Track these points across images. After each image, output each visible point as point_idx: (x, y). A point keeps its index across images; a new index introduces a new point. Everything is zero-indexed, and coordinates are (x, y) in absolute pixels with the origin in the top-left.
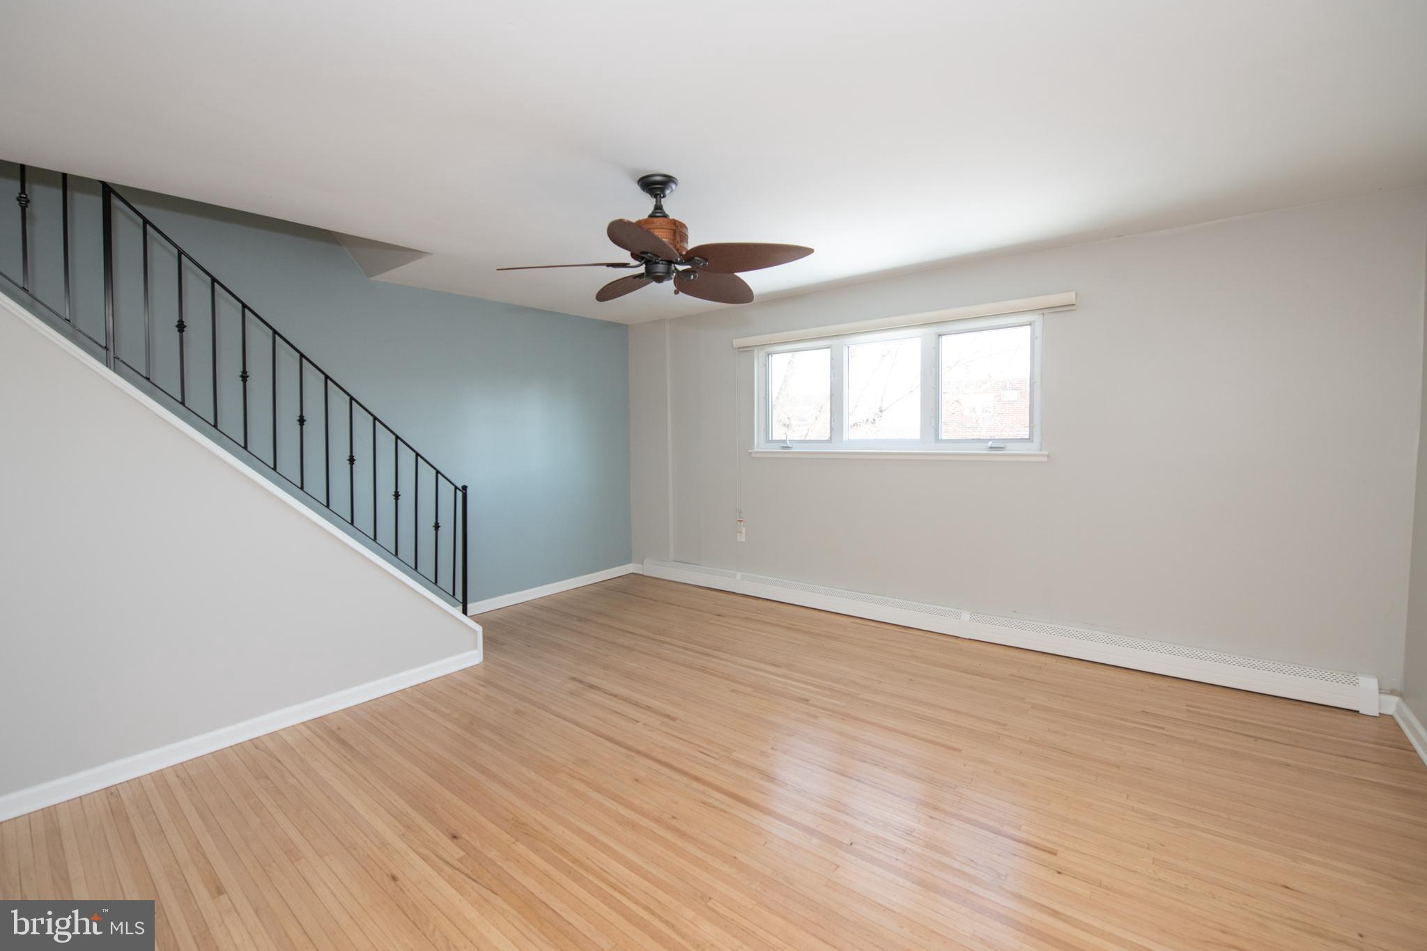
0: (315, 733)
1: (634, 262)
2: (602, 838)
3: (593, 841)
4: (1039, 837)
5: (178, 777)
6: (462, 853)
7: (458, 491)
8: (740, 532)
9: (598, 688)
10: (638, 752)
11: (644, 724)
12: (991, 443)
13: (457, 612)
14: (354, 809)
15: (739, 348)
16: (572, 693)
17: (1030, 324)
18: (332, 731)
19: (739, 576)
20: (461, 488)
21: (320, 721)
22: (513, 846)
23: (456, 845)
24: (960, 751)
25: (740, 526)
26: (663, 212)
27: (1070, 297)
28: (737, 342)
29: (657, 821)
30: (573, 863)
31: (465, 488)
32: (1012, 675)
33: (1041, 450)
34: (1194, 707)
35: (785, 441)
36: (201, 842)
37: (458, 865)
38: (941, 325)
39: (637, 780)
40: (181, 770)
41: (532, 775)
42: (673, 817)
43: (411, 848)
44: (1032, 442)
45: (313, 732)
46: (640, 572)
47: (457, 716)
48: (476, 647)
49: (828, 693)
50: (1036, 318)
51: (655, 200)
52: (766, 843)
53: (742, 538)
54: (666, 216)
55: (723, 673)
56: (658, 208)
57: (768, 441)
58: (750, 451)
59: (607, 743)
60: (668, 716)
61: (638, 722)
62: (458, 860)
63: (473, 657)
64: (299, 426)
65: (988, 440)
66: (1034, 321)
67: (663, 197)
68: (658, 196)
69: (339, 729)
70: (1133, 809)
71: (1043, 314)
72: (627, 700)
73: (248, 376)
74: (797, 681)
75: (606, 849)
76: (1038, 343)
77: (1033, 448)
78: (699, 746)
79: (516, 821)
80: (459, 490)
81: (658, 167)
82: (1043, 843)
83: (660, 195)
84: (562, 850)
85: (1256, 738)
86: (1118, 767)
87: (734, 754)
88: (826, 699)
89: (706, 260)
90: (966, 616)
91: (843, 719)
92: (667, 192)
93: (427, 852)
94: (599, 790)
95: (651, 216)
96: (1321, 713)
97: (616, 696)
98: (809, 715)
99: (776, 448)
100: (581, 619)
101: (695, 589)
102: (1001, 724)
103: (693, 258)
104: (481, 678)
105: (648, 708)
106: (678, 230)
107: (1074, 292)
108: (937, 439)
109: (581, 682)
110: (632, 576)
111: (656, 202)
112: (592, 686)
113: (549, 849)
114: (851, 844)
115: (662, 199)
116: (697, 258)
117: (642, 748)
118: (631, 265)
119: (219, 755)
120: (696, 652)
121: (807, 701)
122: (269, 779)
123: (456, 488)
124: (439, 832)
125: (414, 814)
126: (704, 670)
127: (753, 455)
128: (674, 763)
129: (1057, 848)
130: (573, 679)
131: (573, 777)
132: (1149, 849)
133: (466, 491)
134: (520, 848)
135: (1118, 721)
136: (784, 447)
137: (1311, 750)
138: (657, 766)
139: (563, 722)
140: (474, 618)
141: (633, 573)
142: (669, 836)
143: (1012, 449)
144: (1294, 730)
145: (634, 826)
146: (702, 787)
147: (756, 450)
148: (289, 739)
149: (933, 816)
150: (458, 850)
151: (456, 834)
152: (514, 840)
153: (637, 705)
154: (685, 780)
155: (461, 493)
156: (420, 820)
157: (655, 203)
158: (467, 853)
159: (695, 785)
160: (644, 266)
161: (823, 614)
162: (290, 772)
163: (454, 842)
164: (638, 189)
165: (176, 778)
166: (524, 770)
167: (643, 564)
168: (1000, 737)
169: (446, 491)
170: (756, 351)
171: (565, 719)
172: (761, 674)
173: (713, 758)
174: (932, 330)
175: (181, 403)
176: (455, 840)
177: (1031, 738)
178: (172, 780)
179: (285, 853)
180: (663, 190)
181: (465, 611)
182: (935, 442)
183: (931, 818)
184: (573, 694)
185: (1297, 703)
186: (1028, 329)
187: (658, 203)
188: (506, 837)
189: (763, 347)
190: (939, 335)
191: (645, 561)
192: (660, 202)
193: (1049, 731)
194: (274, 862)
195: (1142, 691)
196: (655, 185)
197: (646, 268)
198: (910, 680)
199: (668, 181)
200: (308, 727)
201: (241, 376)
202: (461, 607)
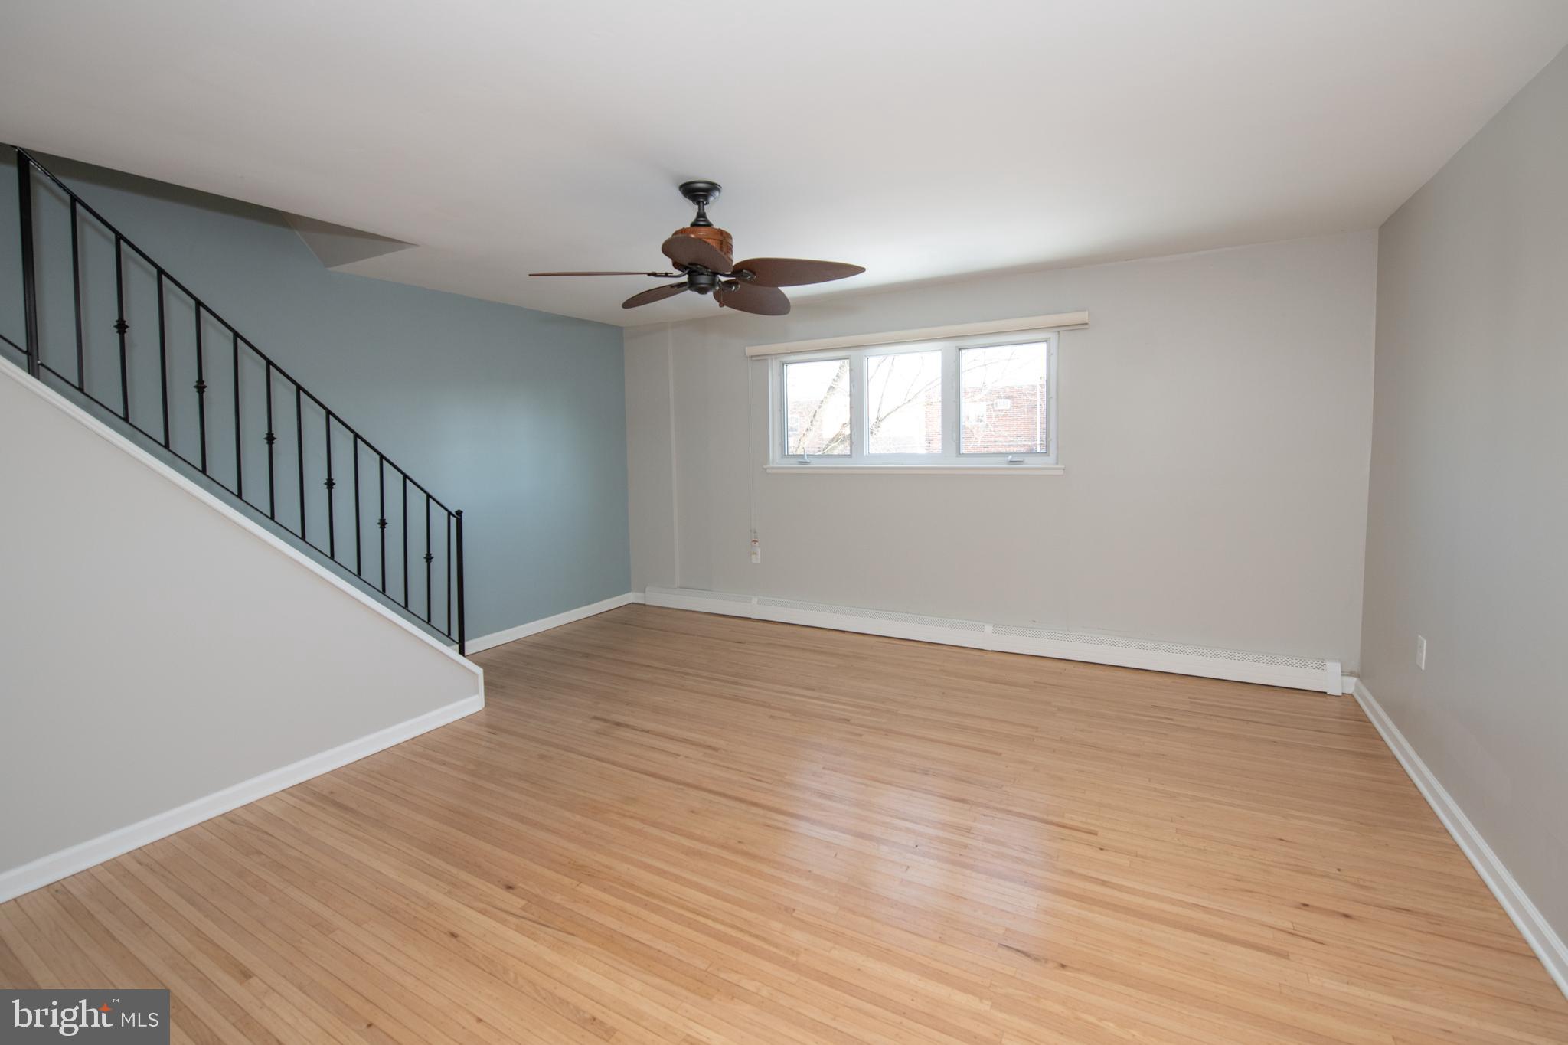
0: (304, 800)
1: (677, 272)
2: (672, 870)
3: (662, 873)
4: (1081, 822)
5: (141, 864)
6: (523, 902)
7: (451, 517)
8: (756, 554)
9: (627, 726)
10: (688, 785)
11: (686, 757)
12: (1010, 457)
13: (452, 651)
14: (382, 874)
15: (752, 356)
16: (598, 733)
17: (1046, 341)
18: (323, 795)
19: (755, 600)
20: (455, 514)
21: (303, 786)
22: (578, 888)
23: (513, 894)
24: (1000, 754)
25: (755, 546)
26: (706, 220)
27: (1082, 316)
28: (751, 350)
29: (724, 847)
30: (648, 896)
31: (459, 513)
32: (1035, 682)
33: (1057, 464)
34: (1195, 699)
35: (802, 456)
36: (200, 929)
37: (523, 914)
38: (961, 340)
39: (693, 812)
40: (141, 855)
41: (578, 818)
42: (740, 842)
43: (463, 904)
44: (1049, 455)
45: (301, 800)
46: (643, 602)
47: (472, 767)
48: (476, 692)
49: (867, 711)
50: (1052, 336)
51: (697, 207)
52: (836, 855)
53: (757, 559)
54: (709, 225)
55: (757, 700)
56: (701, 215)
57: (784, 455)
58: (765, 467)
59: (651, 779)
60: (710, 747)
61: (679, 755)
62: (521, 909)
63: (474, 703)
64: (267, 446)
65: (1007, 454)
66: (1050, 338)
67: (706, 204)
68: (701, 204)
69: (332, 793)
70: (1155, 790)
71: (1059, 332)
72: (661, 735)
73: (205, 387)
74: (834, 702)
75: (677, 879)
76: (1054, 359)
77: (1049, 461)
78: (748, 773)
79: (573, 864)
80: (454, 516)
81: (701, 174)
82: (1085, 826)
83: (703, 202)
84: (631, 886)
85: (1248, 722)
86: (1138, 756)
87: (787, 777)
88: (865, 717)
89: (754, 273)
90: (988, 629)
91: (886, 735)
92: (711, 199)
93: (482, 906)
94: (654, 824)
95: (693, 225)
96: (1298, 696)
97: (648, 732)
98: (852, 733)
99: (793, 463)
100: (586, 656)
101: (712, 617)
102: (1032, 727)
103: (742, 271)
104: (490, 724)
105: (686, 741)
106: (724, 240)
107: (1087, 312)
108: (959, 453)
109: (605, 720)
110: (633, 606)
111: (699, 209)
112: (618, 724)
113: (618, 886)
114: (917, 846)
115: (706, 207)
116: (744, 271)
117: (690, 781)
118: (674, 274)
119: (186, 835)
120: (722, 681)
121: (848, 720)
122: (263, 854)
123: (450, 514)
124: (489, 885)
125: (454, 870)
126: (736, 699)
127: (768, 471)
128: (728, 792)
129: (1097, 829)
130: (596, 718)
131: (624, 816)
132: (1172, 821)
133: (461, 516)
134: (587, 889)
135: (1132, 716)
136: (801, 463)
137: (1293, 727)
138: (710, 797)
139: (597, 762)
140: (471, 657)
141: (633, 603)
142: (739, 859)
143: (1031, 462)
144: (1280, 713)
145: (700, 854)
146: (761, 812)
147: (771, 465)
148: (271, 809)
149: (985, 813)
150: (519, 900)
151: (510, 885)
152: (578, 883)
153: (673, 739)
154: (743, 806)
155: (455, 519)
156: (464, 876)
157: (697, 210)
158: (529, 901)
159: (754, 810)
160: (687, 276)
161: (846, 636)
162: (286, 844)
163: (509, 892)
164: (679, 194)
165: (138, 865)
166: (567, 814)
167: (644, 592)
168: (1033, 739)
169: (439, 518)
170: (770, 361)
171: (598, 759)
172: (797, 698)
173: (767, 783)
174: (951, 345)
175: (124, 419)
176: (511, 890)
177: (1061, 738)
178: (134, 867)
179: (314, 927)
180: (706, 197)
181: (462, 651)
182: (957, 456)
183: (984, 815)
184: (600, 733)
185: (1278, 689)
186: (1044, 346)
187: (701, 211)
188: (566, 881)
189: (778, 356)
190: (960, 349)
191: (647, 589)
192: (703, 209)
193: (1076, 729)
194: (303, 937)
195: (1151, 688)
196: (697, 192)
197: (689, 279)
198: (943, 693)
199: (713, 187)
200: (292, 795)
201: (197, 387)
202: (457, 646)
